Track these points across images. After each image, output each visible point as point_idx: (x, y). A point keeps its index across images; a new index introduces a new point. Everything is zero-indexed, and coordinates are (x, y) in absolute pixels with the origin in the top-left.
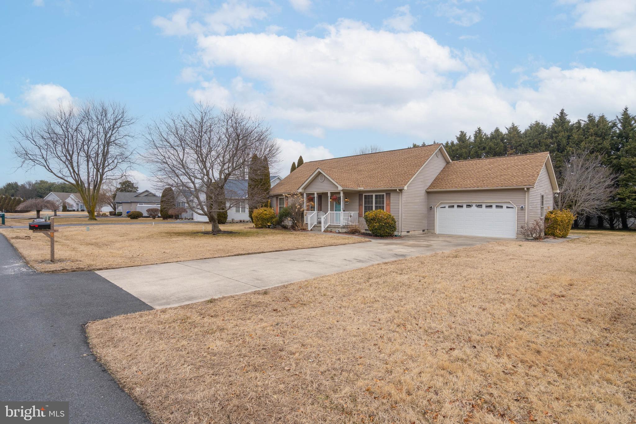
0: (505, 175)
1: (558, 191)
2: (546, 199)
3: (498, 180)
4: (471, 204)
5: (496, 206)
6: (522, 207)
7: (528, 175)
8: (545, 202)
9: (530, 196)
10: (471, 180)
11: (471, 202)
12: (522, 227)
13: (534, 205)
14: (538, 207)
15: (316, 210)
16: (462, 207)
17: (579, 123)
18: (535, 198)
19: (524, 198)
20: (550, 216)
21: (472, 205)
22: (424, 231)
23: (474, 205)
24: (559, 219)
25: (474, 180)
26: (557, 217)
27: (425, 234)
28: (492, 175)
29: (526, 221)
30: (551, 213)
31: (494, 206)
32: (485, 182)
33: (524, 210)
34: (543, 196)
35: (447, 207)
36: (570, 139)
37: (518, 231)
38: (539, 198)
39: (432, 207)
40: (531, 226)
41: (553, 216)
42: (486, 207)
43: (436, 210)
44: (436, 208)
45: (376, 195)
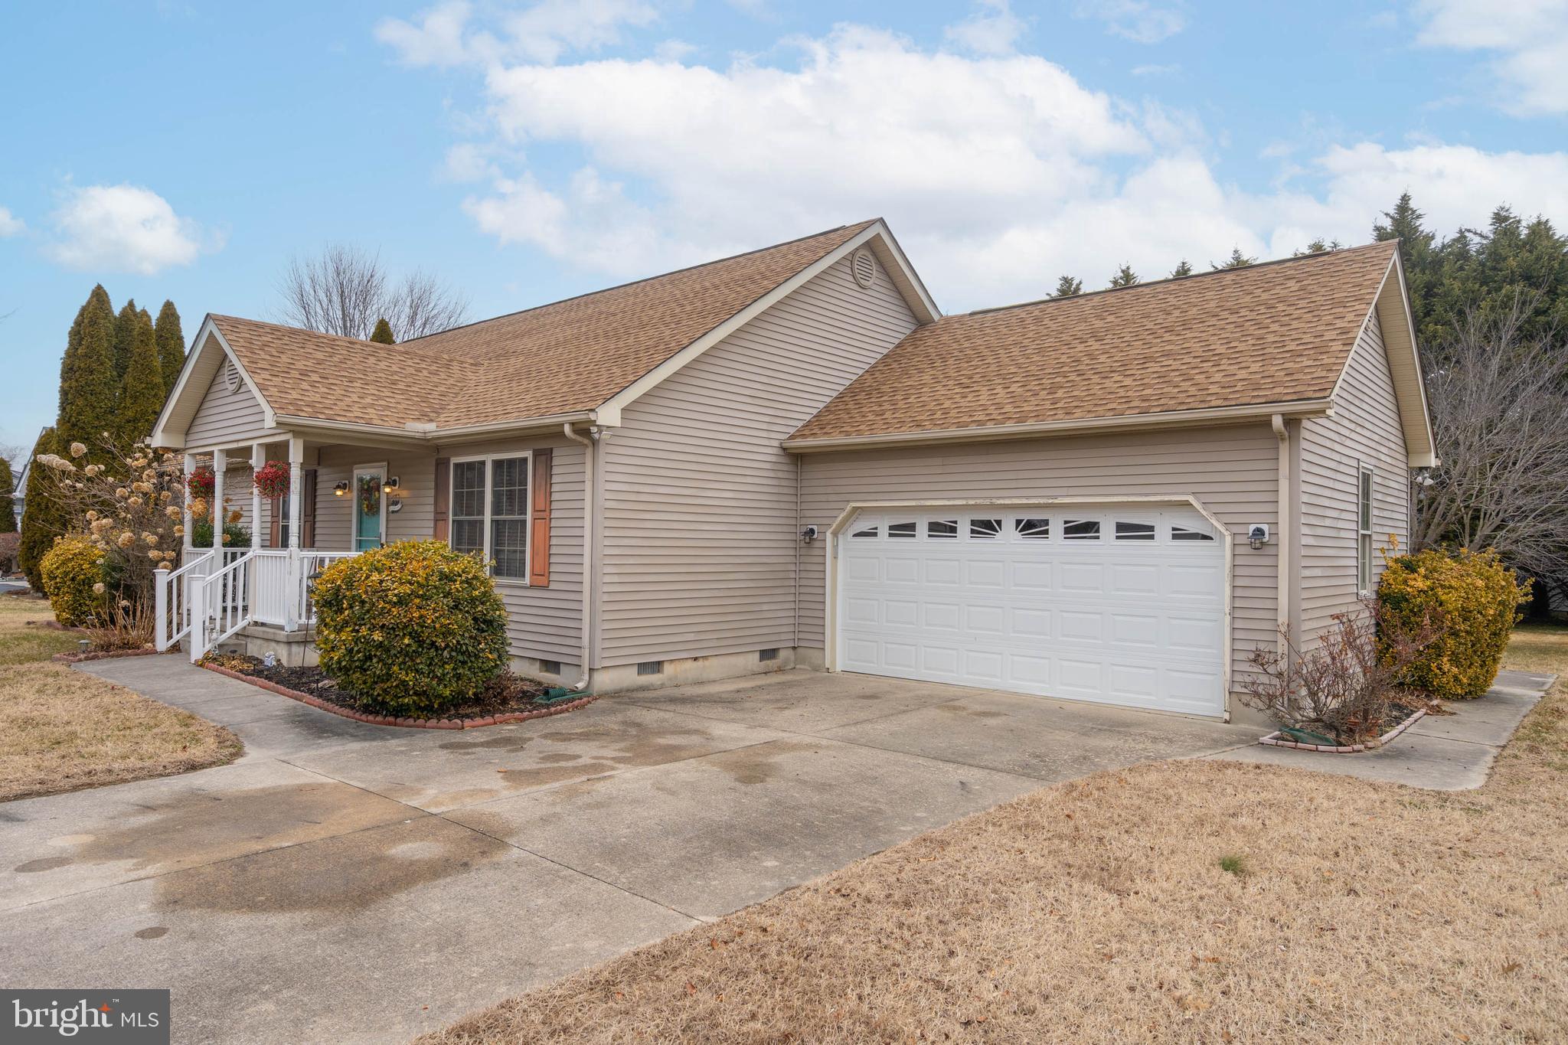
0: (1167, 355)
1: (1433, 462)
2: (1379, 496)
3: (1128, 381)
4: (992, 518)
5: (1121, 527)
6: (1259, 532)
7: (1292, 346)
8: (1376, 512)
9: (1304, 466)
10: (999, 390)
11: (993, 507)
12: (1257, 659)
13: (1328, 522)
14: (1343, 534)
15: (217, 540)
16: (951, 529)
17: (1462, 238)
18: (1331, 484)
19: (1270, 476)
20: (1405, 582)
21: (999, 523)
22: (768, 654)
23: (1008, 524)
24: (1453, 600)
25: (1014, 387)
26: (1440, 591)
27: (780, 670)
28: (1103, 358)
29: (1283, 618)
30: (1410, 567)
31: (1108, 530)
32: (1060, 394)
33: (1271, 551)
34: (1366, 478)
35: (883, 531)
36: (1437, 294)
37: (1238, 678)
38: (1350, 485)
39: (812, 531)
40: (1310, 645)
41: (1420, 584)
42: (1067, 531)
43: (835, 547)
44: (835, 534)
45: (498, 465)
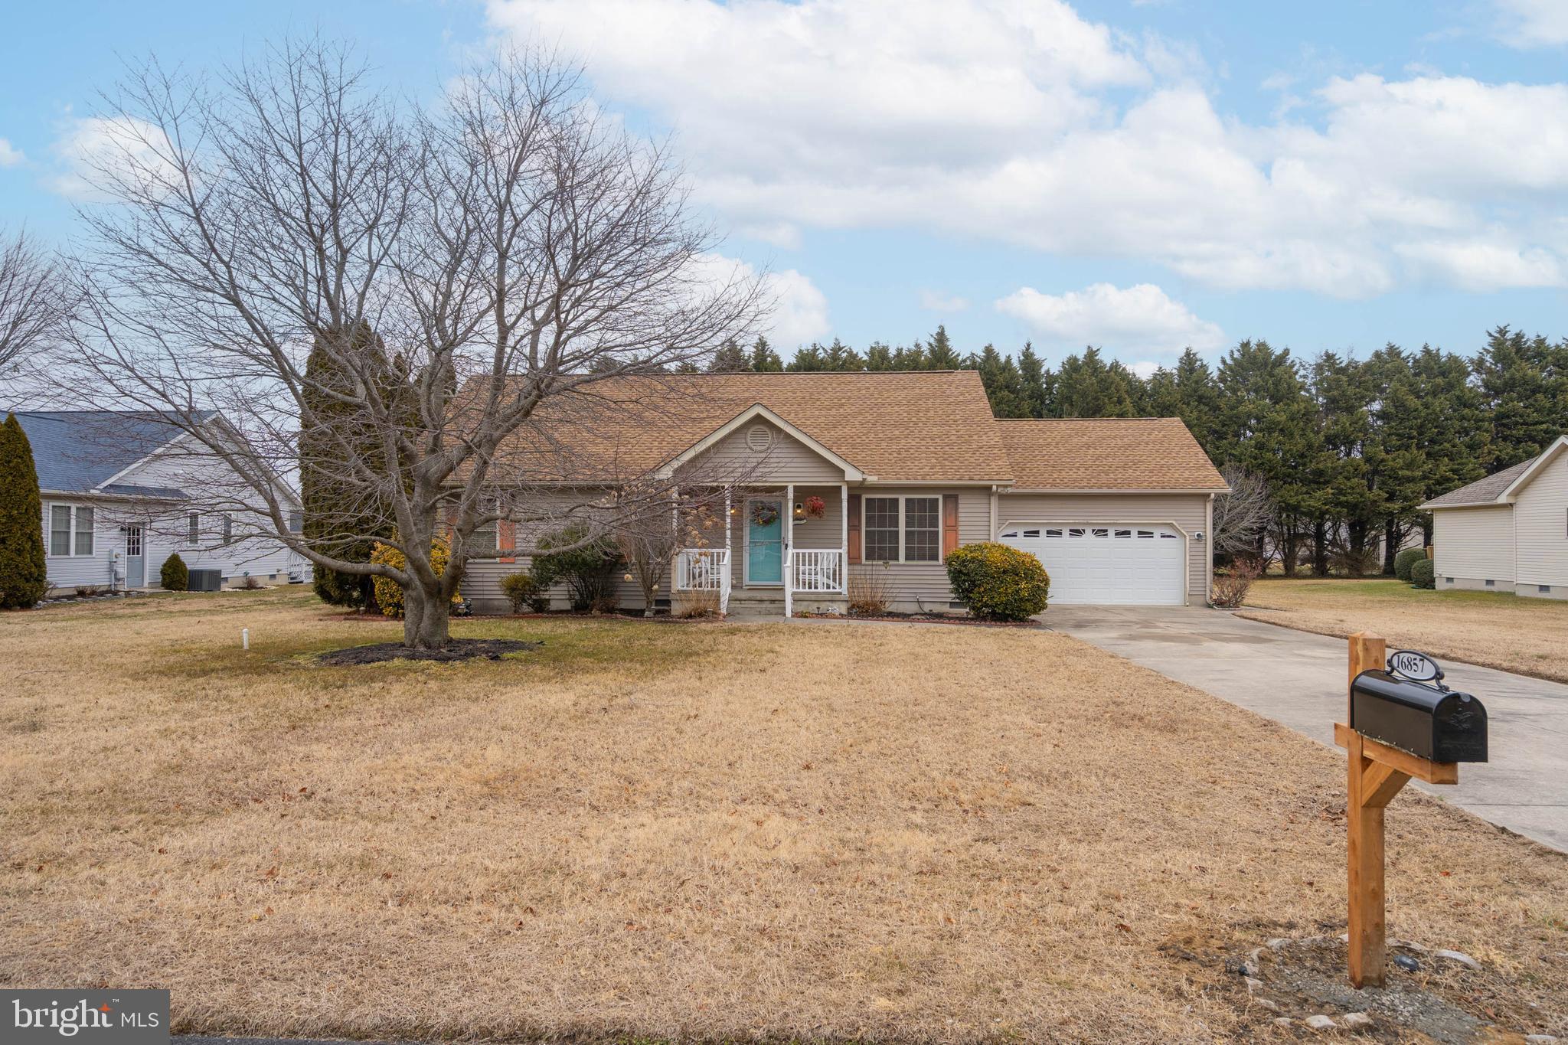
0: (1141, 462)
4: (1080, 528)
5: (1140, 533)
6: (1199, 535)
11: (1082, 523)
15: (728, 542)
16: (1059, 533)
19: (1202, 514)
21: (1083, 530)
23: (1089, 531)
29: (1208, 566)
31: (1134, 533)
32: (1111, 476)
33: (1203, 542)
35: (1020, 534)
37: (1193, 589)
42: (1116, 534)
45: (907, 500)
